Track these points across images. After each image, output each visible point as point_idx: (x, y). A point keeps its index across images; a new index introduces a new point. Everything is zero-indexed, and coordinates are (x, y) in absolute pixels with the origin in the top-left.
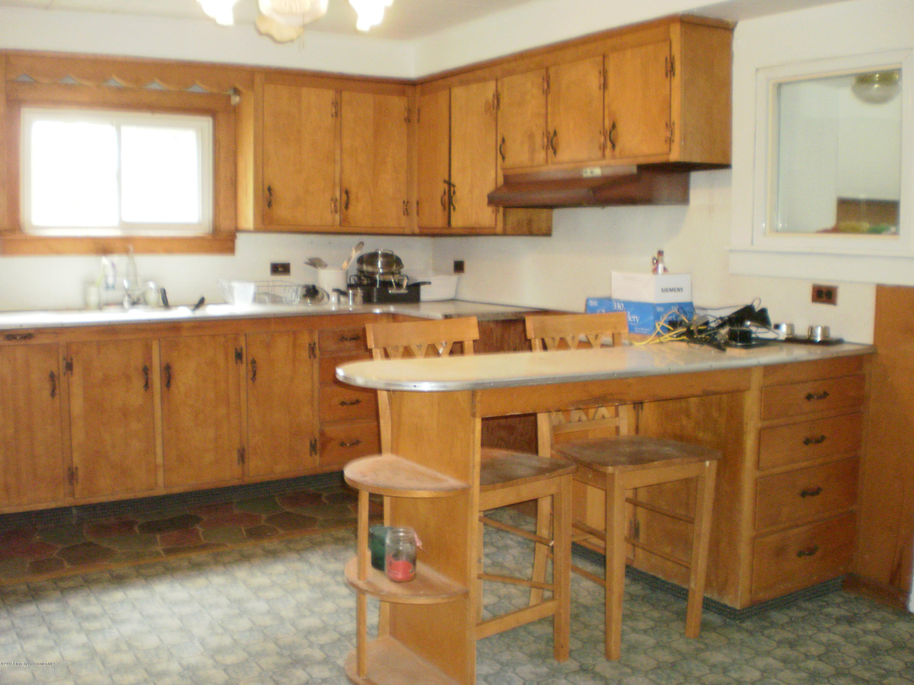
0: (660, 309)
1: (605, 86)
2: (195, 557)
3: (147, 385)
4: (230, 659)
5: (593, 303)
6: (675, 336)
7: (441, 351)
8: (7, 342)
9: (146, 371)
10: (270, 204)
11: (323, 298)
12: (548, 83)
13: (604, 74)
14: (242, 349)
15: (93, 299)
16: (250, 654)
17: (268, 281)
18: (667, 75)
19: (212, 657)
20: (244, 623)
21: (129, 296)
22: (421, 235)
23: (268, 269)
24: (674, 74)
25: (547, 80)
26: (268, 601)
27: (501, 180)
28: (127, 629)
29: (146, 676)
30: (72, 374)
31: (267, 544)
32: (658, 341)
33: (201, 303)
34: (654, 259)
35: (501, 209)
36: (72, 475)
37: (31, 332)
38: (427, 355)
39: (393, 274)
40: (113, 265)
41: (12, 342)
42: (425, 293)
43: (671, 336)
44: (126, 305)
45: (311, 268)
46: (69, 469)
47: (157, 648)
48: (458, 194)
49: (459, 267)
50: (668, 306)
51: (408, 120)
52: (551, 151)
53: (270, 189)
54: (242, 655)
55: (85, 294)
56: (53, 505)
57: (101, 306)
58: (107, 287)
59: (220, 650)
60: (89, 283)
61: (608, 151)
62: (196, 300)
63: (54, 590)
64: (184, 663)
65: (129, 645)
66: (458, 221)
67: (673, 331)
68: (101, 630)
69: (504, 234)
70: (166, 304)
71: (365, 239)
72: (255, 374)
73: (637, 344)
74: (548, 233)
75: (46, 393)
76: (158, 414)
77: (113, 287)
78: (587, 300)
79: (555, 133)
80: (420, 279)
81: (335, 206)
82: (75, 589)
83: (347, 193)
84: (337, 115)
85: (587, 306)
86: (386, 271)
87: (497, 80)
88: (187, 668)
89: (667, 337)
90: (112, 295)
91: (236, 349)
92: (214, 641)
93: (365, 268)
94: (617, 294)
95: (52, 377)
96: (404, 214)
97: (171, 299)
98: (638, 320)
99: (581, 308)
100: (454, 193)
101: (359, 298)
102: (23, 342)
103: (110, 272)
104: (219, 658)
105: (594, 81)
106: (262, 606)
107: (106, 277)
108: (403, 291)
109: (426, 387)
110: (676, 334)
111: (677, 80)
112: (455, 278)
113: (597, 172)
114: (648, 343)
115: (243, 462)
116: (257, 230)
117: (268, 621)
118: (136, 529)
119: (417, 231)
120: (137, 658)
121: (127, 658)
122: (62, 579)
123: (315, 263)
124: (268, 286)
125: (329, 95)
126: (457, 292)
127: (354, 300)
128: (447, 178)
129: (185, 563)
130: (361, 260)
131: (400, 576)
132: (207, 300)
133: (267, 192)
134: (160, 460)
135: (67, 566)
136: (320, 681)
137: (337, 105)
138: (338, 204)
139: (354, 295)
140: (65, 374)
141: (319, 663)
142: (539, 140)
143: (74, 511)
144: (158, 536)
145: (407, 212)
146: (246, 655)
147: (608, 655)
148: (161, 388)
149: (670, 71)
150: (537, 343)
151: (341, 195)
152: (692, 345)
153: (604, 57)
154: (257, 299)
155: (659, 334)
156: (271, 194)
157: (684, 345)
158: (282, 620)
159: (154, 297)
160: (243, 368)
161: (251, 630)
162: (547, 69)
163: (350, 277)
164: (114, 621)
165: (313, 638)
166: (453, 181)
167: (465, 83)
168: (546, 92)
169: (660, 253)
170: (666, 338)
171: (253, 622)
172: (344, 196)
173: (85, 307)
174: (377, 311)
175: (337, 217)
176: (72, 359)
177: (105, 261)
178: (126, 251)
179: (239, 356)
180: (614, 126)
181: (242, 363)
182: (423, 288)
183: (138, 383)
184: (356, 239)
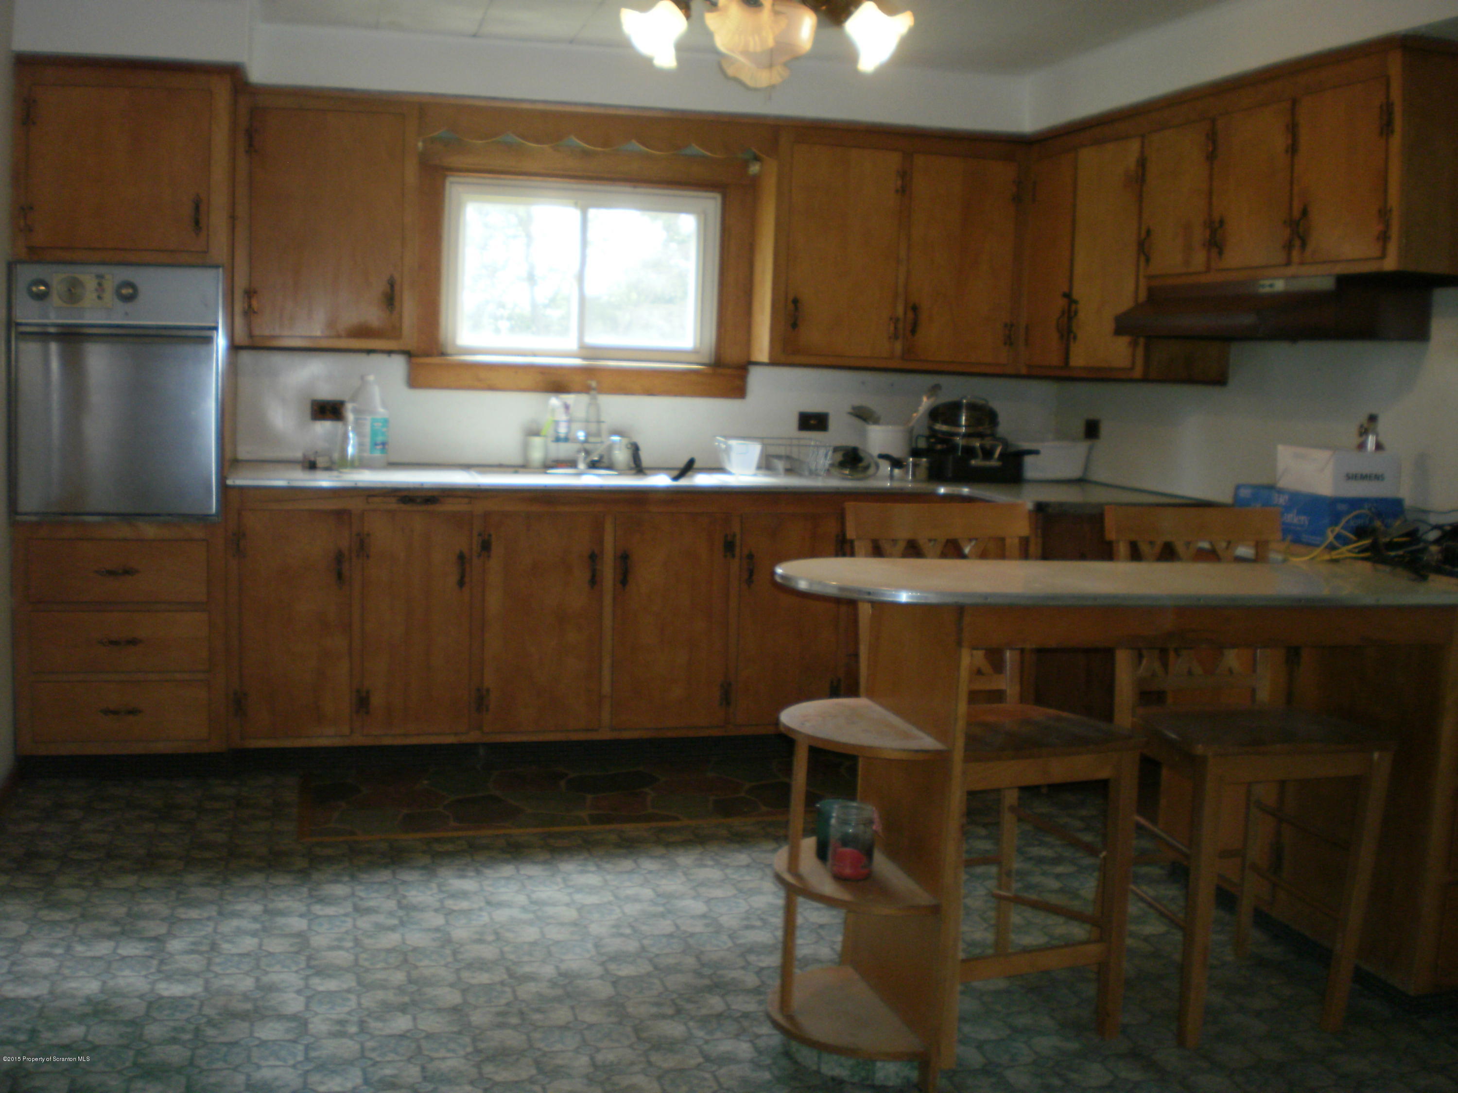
0: (1341, 507)
1: (1293, 149)
2: (629, 829)
3: (594, 580)
4: (626, 971)
5: (1245, 493)
6: (1357, 550)
7: (967, 550)
8: (403, 507)
9: (594, 558)
10: (795, 325)
11: (867, 468)
12: (1214, 142)
13: (1293, 129)
14: (734, 535)
15: (537, 455)
16: (656, 968)
17: (791, 439)
18: (1381, 134)
19: (603, 964)
20: (666, 926)
21: (588, 453)
22: (1028, 377)
23: (794, 422)
24: (1392, 132)
25: (1212, 137)
26: (708, 901)
27: (1143, 296)
28: (502, 915)
29: (505, 977)
30: (489, 557)
31: (737, 823)
32: (1327, 557)
33: (689, 468)
34: (1361, 426)
35: (1142, 341)
36: (481, 700)
37: (435, 494)
38: (944, 555)
39: (981, 436)
40: (567, 407)
41: (408, 507)
42: (1032, 468)
43: (1350, 551)
44: (582, 466)
45: (858, 422)
46: (479, 690)
47: (534, 943)
48: (1081, 315)
49: (1092, 430)
50: (1355, 503)
51: (1017, 199)
52: (1214, 251)
53: (795, 301)
54: (645, 967)
55: (526, 447)
56: (451, 740)
57: (547, 466)
58: (558, 439)
59: (618, 957)
60: (533, 432)
61: (1295, 254)
62: (682, 463)
63: (424, 852)
64: (563, 967)
65: (496, 933)
66: (1079, 359)
67: (1355, 542)
68: (466, 912)
69: (1145, 379)
70: (638, 467)
71: (943, 380)
72: (751, 573)
73: (1295, 560)
74: (1220, 380)
75: (453, 579)
76: (608, 621)
77: (566, 439)
78: (1238, 487)
79: (1222, 222)
80: (1026, 445)
81: (896, 328)
82: (451, 855)
83: (915, 309)
84: (904, 190)
85: (1236, 495)
86: (971, 430)
87: (1143, 136)
88: (563, 975)
89: (1344, 551)
90: (564, 450)
91: (726, 536)
92: (614, 945)
93: (940, 427)
94: (1286, 482)
95: (461, 557)
96: (1005, 344)
97: (646, 458)
98: (1307, 523)
99: (1226, 497)
100: (1076, 312)
101: (922, 472)
102: (423, 508)
103: (562, 417)
104: (612, 967)
105: (1280, 141)
106: (699, 907)
107: (557, 423)
108: (994, 463)
109: (904, 597)
110: (1357, 547)
111: (1396, 141)
112: (1082, 447)
113: (1280, 286)
114: (1313, 559)
115: (728, 704)
116: (774, 362)
117: (698, 927)
118: (562, 783)
119: (1024, 371)
120: (502, 952)
121: (488, 952)
122: (438, 840)
123: (863, 415)
124: (790, 445)
125: (893, 160)
126: (1086, 468)
127: (914, 475)
128: (1066, 289)
129: (613, 837)
130: (935, 414)
131: (848, 871)
132: (697, 465)
133: (791, 306)
134: (606, 689)
135: (452, 823)
136: (739, 1014)
137: (905, 175)
138: (900, 326)
139: (915, 465)
140: (479, 556)
141: (748, 992)
142: (1199, 235)
143: (482, 751)
144: (589, 797)
145: (1009, 341)
146: (650, 968)
147: (1181, 1040)
148: (614, 585)
149: (1386, 128)
150: (1122, 548)
151: (905, 313)
152: (1380, 567)
153: (1294, 102)
154: (766, 464)
155: (1332, 548)
156: (796, 308)
157: (1368, 565)
158: (719, 929)
159: (621, 455)
160: (735, 565)
161: (671, 936)
162: (1213, 121)
163: (917, 438)
164: (489, 903)
165: (752, 958)
166: (1075, 295)
167: (1098, 142)
168: (1211, 157)
169: (1373, 418)
170: (1342, 553)
171: (677, 926)
172: (910, 315)
173: (523, 467)
174: (942, 490)
175: (898, 346)
176: (490, 535)
177: (555, 401)
178: (586, 389)
179: (729, 546)
180: (1305, 212)
181: (733, 556)
182: (1028, 460)
183: (581, 575)
184: (930, 380)
